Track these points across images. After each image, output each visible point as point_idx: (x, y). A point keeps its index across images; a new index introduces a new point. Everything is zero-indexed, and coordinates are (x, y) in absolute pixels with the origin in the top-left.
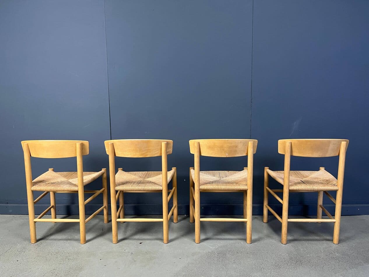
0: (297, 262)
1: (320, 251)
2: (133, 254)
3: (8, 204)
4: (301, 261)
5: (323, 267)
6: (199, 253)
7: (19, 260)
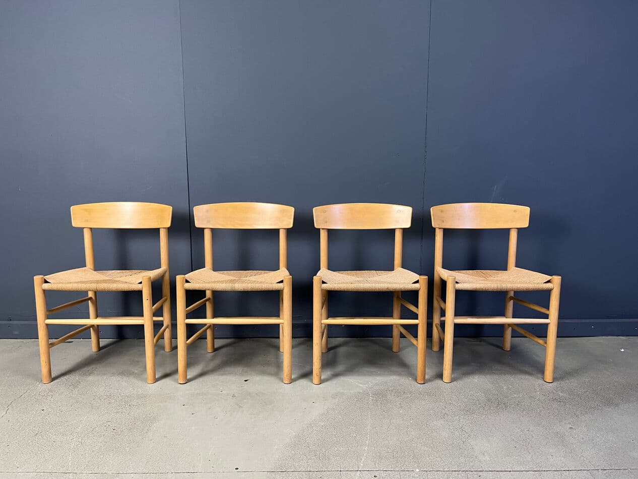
0: (498, 405)
2: (235, 396)
3: (11, 321)
4: (505, 404)
6: (343, 394)
7: (45, 409)
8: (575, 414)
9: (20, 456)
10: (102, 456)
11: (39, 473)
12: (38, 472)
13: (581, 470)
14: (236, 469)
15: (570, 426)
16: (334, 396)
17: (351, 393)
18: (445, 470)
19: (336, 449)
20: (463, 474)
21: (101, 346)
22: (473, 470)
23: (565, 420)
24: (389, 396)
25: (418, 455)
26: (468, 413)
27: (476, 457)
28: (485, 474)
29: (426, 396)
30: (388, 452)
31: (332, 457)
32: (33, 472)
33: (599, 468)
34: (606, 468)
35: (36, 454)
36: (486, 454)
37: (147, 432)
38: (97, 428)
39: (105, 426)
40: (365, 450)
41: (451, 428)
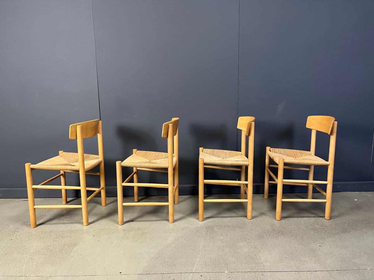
0: (279, 232)
2: (125, 230)
5: (303, 236)
6: (188, 228)
7: (13, 239)
8: (323, 238)
10: (42, 266)
11: (5, 277)
13: (323, 271)
14: (120, 273)
15: (320, 245)
17: (193, 227)
18: (243, 271)
19: (180, 260)
20: (253, 274)
22: (259, 271)
23: (317, 241)
26: (261, 238)
27: (262, 263)
28: (266, 273)
29: (237, 228)
30: (211, 262)
31: (177, 265)
32: (1, 276)
33: (334, 269)
34: (338, 270)
35: (4, 266)
36: (268, 262)
37: (70, 252)
38: (42, 250)
39: (47, 249)
40: (197, 260)
41: (249, 247)
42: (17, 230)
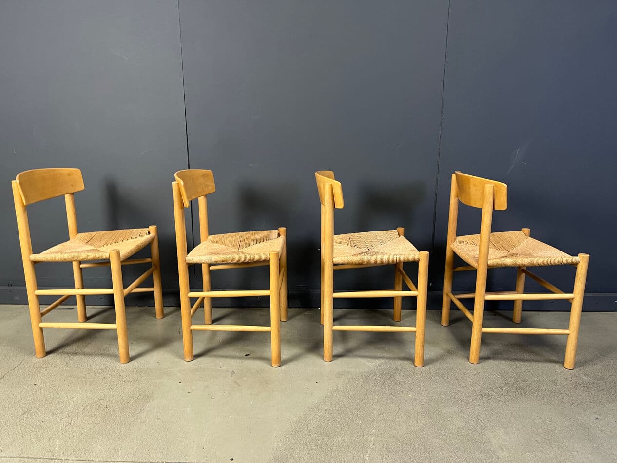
0: (516, 390)
1: (556, 372)
2: (235, 373)
3: (12, 287)
4: (523, 388)
5: (563, 398)
6: (349, 372)
7: (37, 383)
8: (600, 402)
9: (5, 437)
10: (90, 440)
12: (22, 458)
14: (231, 460)
15: (596, 416)
16: (339, 375)
17: (356, 372)
19: (340, 438)
21: (88, 316)
23: (590, 408)
24: (397, 377)
25: (429, 449)
26: (484, 399)
27: (494, 452)
29: (438, 377)
30: (397, 444)
31: (335, 448)
32: (17, 457)
35: (22, 436)
36: (505, 449)
37: (140, 413)
38: (89, 407)
39: (97, 405)
40: (371, 441)
41: (465, 416)
42: (44, 365)
